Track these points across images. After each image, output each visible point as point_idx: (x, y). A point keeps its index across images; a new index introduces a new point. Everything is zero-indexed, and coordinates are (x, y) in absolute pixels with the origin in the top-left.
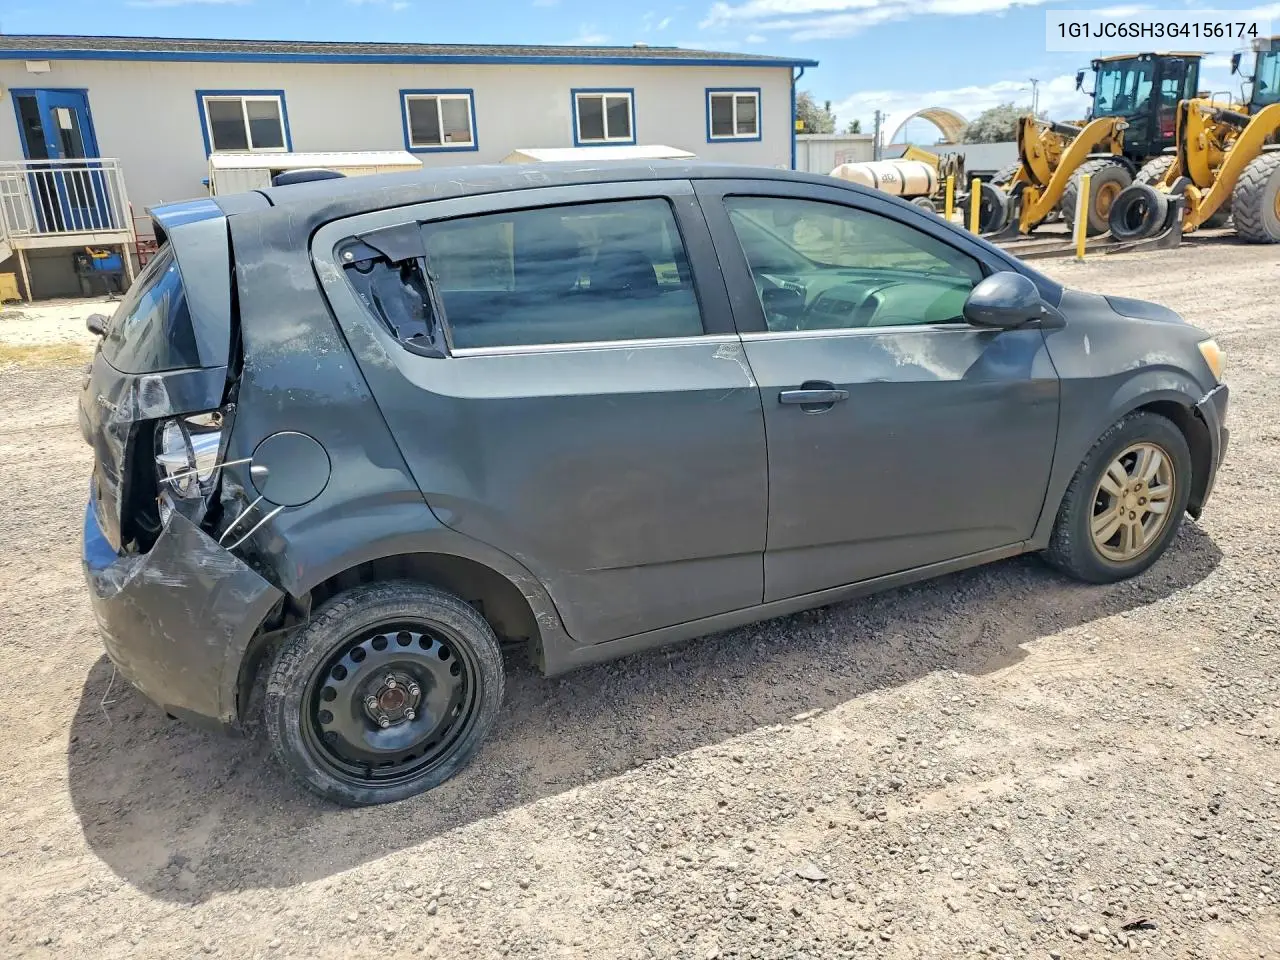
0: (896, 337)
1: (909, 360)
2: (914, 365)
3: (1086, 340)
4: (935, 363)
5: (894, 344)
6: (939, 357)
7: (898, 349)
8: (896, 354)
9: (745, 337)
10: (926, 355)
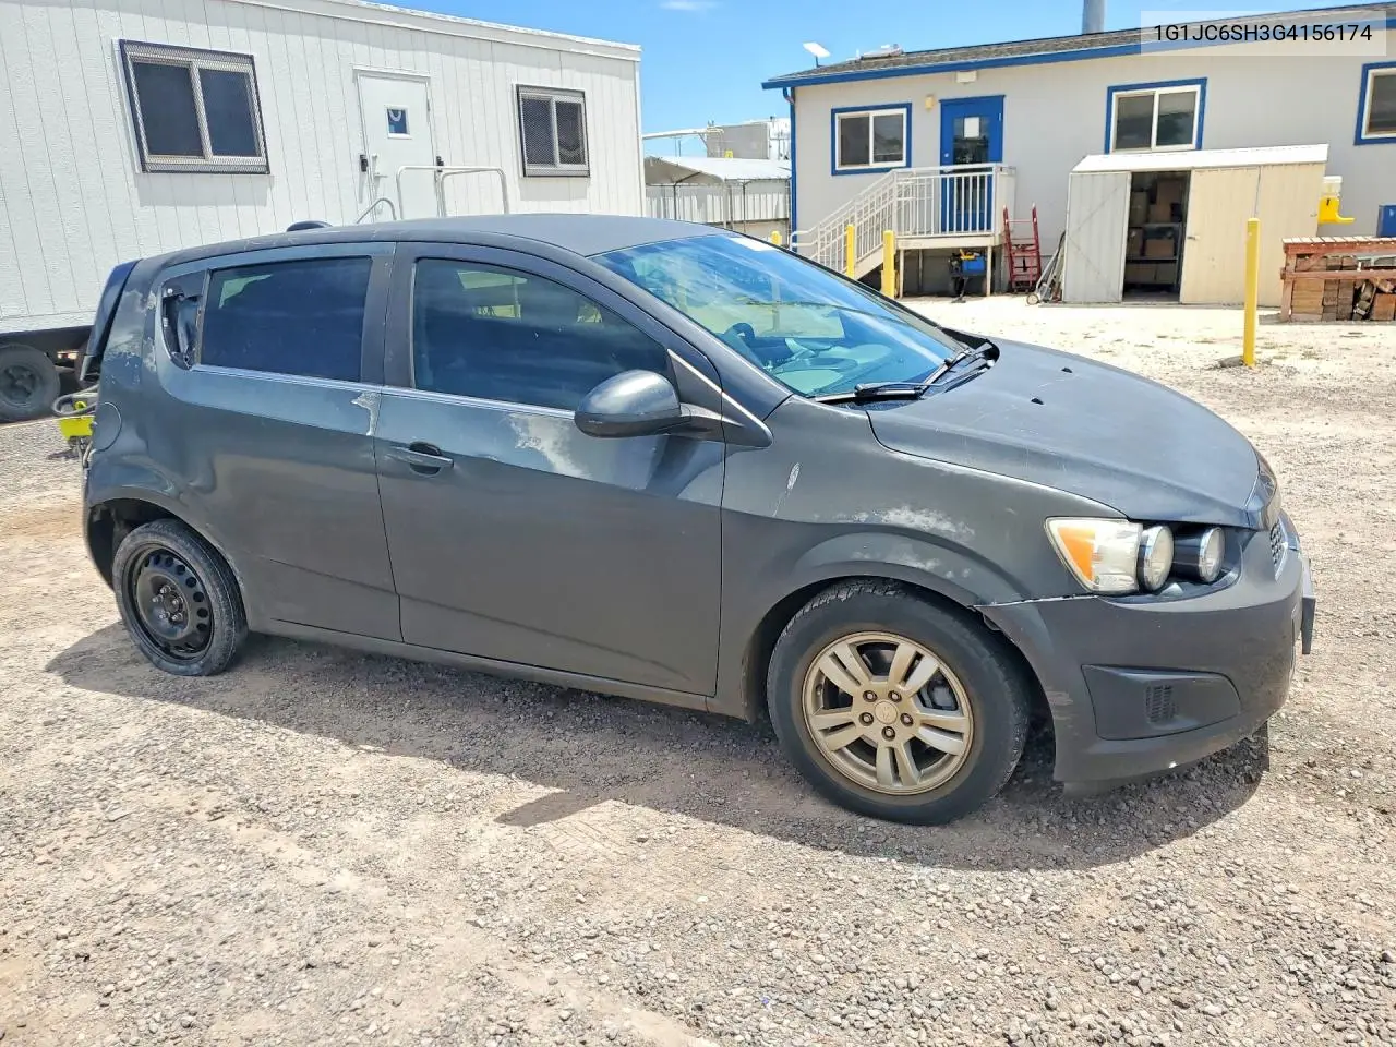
0: (530, 418)
1: (532, 444)
2: (538, 451)
3: (796, 470)
4: (562, 453)
5: (525, 424)
6: (570, 450)
7: (527, 431)
8: (523, 435)
9: (387, 389)
10: (556, 443)
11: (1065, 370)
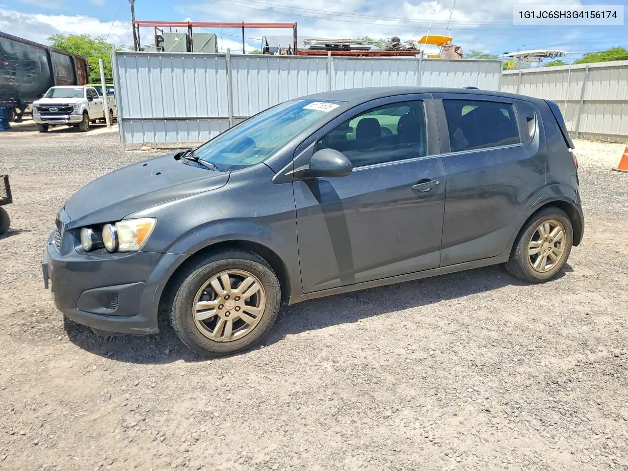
11: (157, 174)
